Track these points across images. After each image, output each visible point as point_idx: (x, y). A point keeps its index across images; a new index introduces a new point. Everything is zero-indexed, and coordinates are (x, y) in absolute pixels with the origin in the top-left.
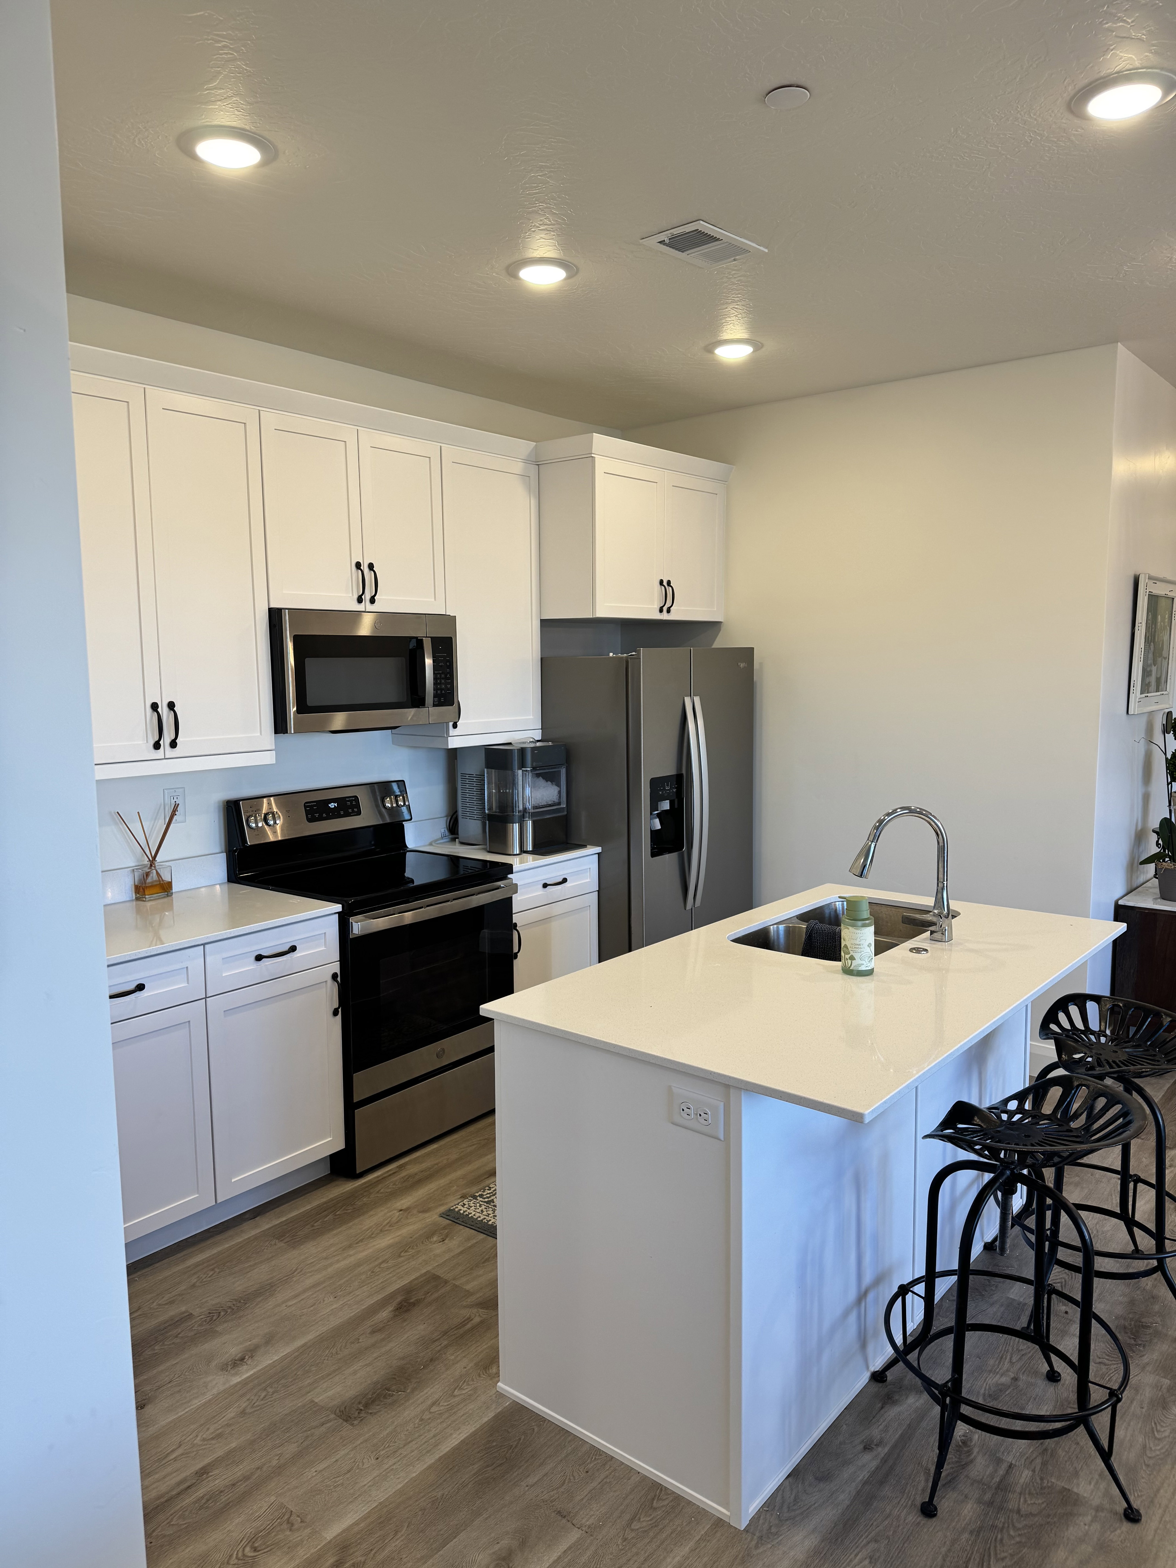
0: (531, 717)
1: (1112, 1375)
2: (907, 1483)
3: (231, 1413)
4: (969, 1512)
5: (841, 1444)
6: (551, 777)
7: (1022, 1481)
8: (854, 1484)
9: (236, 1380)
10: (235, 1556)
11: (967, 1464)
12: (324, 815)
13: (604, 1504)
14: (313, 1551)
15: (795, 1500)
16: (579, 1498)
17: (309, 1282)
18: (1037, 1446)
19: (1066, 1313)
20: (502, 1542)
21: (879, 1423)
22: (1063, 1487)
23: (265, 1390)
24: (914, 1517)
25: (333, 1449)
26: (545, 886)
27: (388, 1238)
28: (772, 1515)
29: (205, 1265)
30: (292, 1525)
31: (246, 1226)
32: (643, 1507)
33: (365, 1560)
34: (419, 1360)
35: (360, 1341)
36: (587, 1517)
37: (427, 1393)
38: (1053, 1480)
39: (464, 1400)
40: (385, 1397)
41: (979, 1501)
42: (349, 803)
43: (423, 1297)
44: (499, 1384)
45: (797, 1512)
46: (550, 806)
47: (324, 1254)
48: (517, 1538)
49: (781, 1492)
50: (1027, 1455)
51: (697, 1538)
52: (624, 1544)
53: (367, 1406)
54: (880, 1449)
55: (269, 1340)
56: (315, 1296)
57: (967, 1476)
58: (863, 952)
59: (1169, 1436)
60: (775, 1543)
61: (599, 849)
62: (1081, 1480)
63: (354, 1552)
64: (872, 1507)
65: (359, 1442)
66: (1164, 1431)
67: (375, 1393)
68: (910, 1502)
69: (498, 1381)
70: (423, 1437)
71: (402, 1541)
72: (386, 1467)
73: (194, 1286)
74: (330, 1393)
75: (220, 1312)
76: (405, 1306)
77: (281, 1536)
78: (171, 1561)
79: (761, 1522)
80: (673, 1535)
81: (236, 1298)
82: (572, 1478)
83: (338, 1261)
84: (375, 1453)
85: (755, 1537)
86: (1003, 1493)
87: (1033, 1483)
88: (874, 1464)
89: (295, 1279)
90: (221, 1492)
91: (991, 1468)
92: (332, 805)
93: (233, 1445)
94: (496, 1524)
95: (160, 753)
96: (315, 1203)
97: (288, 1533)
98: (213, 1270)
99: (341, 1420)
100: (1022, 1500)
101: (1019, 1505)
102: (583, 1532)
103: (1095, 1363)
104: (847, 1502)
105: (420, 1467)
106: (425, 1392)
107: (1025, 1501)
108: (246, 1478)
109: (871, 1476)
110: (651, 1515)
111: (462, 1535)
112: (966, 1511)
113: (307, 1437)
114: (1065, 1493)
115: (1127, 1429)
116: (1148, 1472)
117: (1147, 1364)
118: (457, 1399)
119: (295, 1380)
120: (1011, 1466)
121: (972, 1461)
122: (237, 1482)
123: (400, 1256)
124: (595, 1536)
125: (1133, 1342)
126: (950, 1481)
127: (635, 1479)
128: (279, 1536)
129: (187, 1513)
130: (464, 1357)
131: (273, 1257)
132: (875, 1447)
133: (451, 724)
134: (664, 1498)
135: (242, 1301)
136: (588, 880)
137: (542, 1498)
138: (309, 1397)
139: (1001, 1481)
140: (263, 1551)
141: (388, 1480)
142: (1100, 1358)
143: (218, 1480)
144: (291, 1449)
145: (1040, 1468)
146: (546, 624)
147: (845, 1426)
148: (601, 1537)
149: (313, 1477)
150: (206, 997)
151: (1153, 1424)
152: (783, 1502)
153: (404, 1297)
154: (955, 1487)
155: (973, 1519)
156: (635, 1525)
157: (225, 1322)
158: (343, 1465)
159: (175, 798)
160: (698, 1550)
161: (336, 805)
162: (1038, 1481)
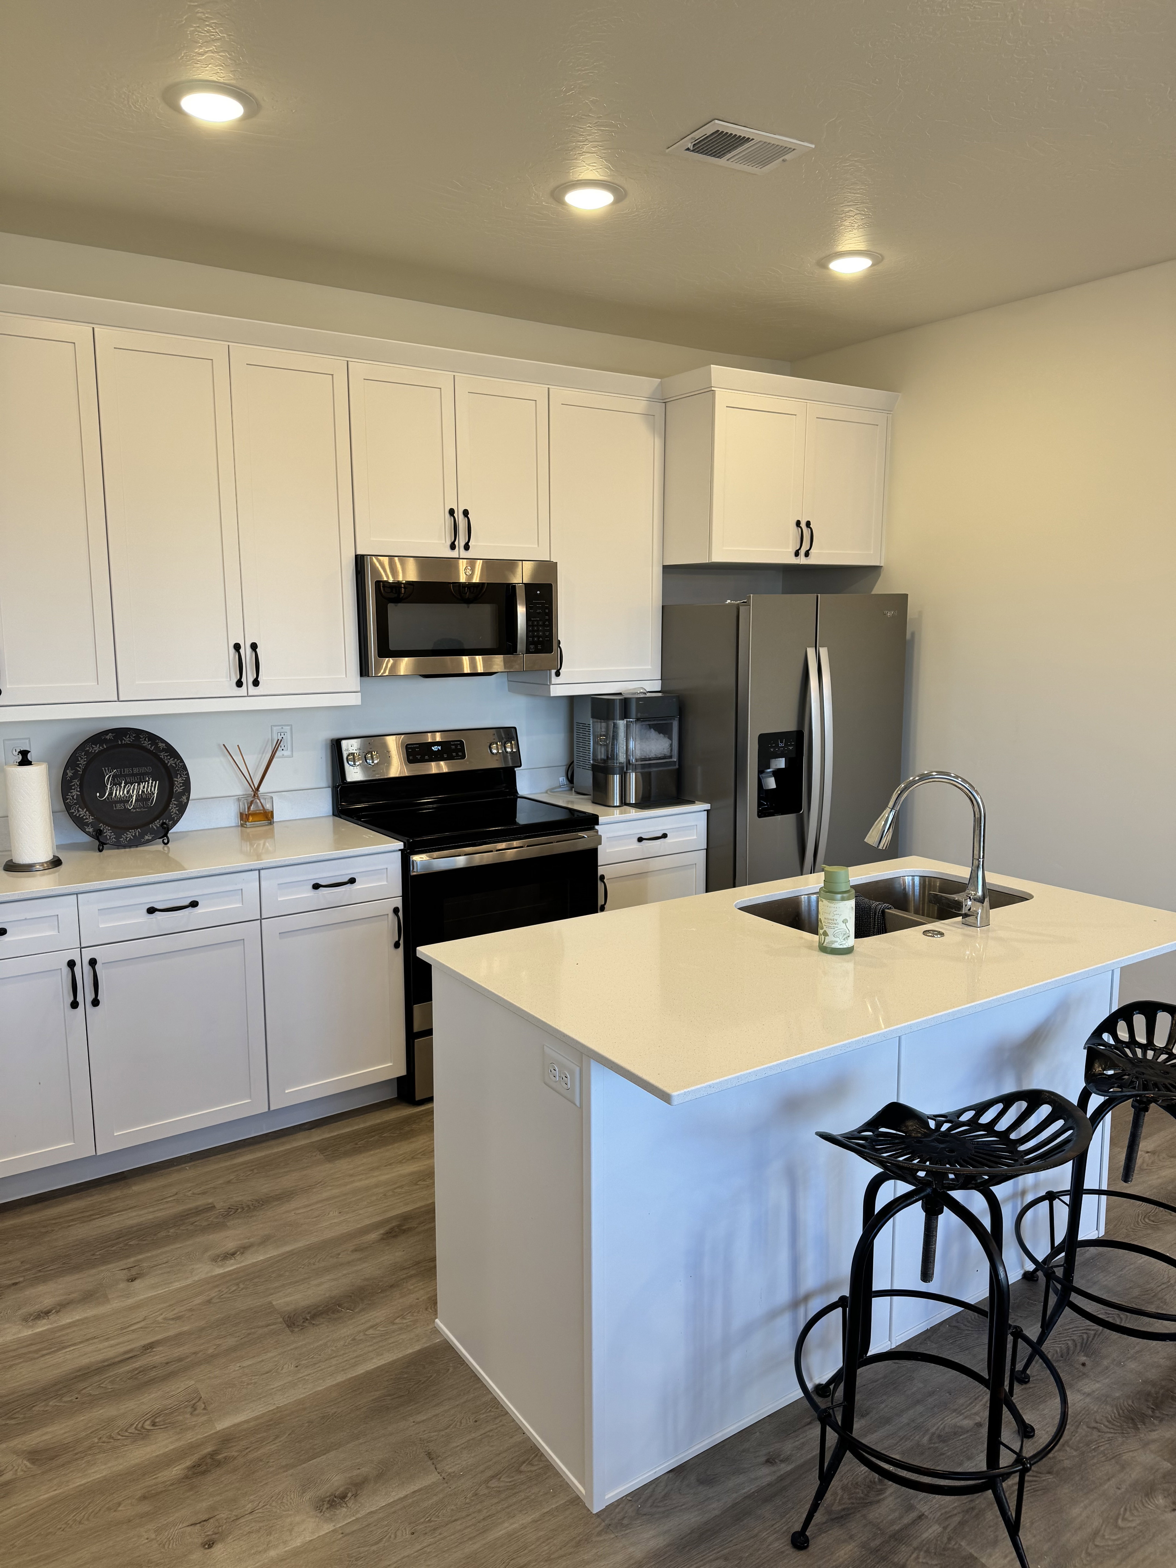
0: (650, 667)
1: (1101, 1444)
2: (793, 1508)
3: (198, 1300)
4: (845, 1554)
5: (743, 1451)
6: (663, 729)
7: (925, 1536)
8: (734, 1495)
9: (221, 1271)
10: (135, 1426)
11: (871, 1503)
12: (427, 757)
13: (475, 1456)
14: (199, 1437)
15: (665, 1496)
16: (455, 1445)
17: (325, 1195)
18: (965, 1502)
19: (1084, 1364)
20: (363, 1469)
21: (797, 1439)
22: (971, 1554)
23: (238, 1285)
24: (783, 1544)
25: (264, 1350)
26: (640, 840)
27: (414, 1166)
28: (632, 1506)
29: (249, 1165)
30: (195, 1409)
31: (301, 1135)
32: (510, 1467)
33: (238, 1456)
34: (380, 1284)
35: (340, 1256)
36: (453, 1464)
37: (371, 1316)
38: (963, 1544)
39: (401, 1329)
40: (333, 1313)
41: (864, 1545)
42: (453, 747)
43: (416, 1226)
44: (437, 1320)
45: (660, 1509)
46: (660, 758)
47: (351, 1172)
48: (379, 1468)
49: (654, 1486)
50: (947, 1510)
51: (545, 1510)
52: (472, 1498)
53: (313, 1317)
54: (783, 1465)
55: (265, 1241)
56: (323, 1208)
57: (864, 1516)
58: (836, 928)
59: (1135, 1527)
60: (619, 1535)
61: (707, 806)
62: (997, 1550)
63: (232, 1447)
64: (741, 1523)
65: (289, 1348)
66: (1132, 1521)
67: (327, 1306)
68: (785, 1528)
69: (437, 1318)
70: (346, 1355)
71: (277, 1446)
72: (301, 1376)
73: (229, 1182)
74: (288, 1299)
75: (238, 1209)
76: (396, 1232)
77: (180, 1418)
78: (83, 1418)
79: (617, 1510)
80: (524, 1502)
81: (257, 1198)
82: (459, 1424)
83: (360, 1180)
84: (297, 1361)
85: (603, 1524)
86: (895, 1543)
87: (937, 1540)
88: (769, 1479)
89: (315, 1190)
90: (155, 1367)
91: (897, 1514)
92: (435, 748)
93: (185, 1328)
94: (367, 1451)
95: (243, 691)
96: (368, 1124)
97: (188, 1416)
98: (252, 1170)
99: (285, 1325)
100: (914, 1555)
101: (907, 1560)
102: (441, 1478)
103: (1088, 1427)
104: (717, 1512)
105: (330, 1382)
106: (371, 1314)
107: (917, 1558)
108: (180, 1360)
109: (757, 1491)
110: (513, 1477)
111: (332, 1454)
112: (843, 1552)
113: (249, 1334)
114: (968, 1561)
115: (1086, 1507)
116: (1085, 1562)
117: (1154, 1441)
118: (395, 1327)
119: (267, 1281)
120: (921, 1517)
121: (878, 1501)
122: (171, 1362)
123: (416, 1184)
124: (449, 1484)
125: (1150, 1413)
126: (842, 1517)
127: (518, 1438)
128: (179, 1417)
129: (118, 1379)
130: (422, 1289)
131: (306, 1167)
132: (779, 1462)
133: (553, 672)
134: (536, 1463)
135: (261, 1203)
136: (695, 837)
137: (422, 1436)
138: (270, 1299)
139: (901, 1530)
140: (159, 1427)
141: (296, 1388)
142: (1097, 1422)
143: (157, 1357)
144: (231, 1341)
145: (955, 1527)
146: (669, 570)
147: (758, 1434)
148: (454, 1487)
149: (235, 1371)
150: (261, 919)
151: (1122, 1509)
152: (651, 1496)
153: (398, 1223)
154: (844, 1524)
155: (846, 1562)
156: (494, 1484)
157: (238, 1218)
158: (264, 1366)
159: (282, 734)
160: (539, 1522)
161: (440, 748)
162: (945, 1540)
